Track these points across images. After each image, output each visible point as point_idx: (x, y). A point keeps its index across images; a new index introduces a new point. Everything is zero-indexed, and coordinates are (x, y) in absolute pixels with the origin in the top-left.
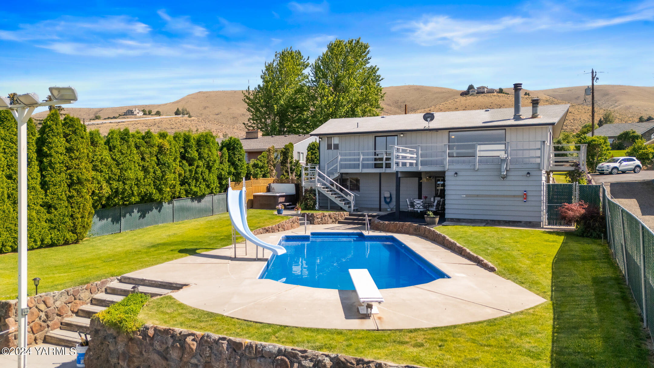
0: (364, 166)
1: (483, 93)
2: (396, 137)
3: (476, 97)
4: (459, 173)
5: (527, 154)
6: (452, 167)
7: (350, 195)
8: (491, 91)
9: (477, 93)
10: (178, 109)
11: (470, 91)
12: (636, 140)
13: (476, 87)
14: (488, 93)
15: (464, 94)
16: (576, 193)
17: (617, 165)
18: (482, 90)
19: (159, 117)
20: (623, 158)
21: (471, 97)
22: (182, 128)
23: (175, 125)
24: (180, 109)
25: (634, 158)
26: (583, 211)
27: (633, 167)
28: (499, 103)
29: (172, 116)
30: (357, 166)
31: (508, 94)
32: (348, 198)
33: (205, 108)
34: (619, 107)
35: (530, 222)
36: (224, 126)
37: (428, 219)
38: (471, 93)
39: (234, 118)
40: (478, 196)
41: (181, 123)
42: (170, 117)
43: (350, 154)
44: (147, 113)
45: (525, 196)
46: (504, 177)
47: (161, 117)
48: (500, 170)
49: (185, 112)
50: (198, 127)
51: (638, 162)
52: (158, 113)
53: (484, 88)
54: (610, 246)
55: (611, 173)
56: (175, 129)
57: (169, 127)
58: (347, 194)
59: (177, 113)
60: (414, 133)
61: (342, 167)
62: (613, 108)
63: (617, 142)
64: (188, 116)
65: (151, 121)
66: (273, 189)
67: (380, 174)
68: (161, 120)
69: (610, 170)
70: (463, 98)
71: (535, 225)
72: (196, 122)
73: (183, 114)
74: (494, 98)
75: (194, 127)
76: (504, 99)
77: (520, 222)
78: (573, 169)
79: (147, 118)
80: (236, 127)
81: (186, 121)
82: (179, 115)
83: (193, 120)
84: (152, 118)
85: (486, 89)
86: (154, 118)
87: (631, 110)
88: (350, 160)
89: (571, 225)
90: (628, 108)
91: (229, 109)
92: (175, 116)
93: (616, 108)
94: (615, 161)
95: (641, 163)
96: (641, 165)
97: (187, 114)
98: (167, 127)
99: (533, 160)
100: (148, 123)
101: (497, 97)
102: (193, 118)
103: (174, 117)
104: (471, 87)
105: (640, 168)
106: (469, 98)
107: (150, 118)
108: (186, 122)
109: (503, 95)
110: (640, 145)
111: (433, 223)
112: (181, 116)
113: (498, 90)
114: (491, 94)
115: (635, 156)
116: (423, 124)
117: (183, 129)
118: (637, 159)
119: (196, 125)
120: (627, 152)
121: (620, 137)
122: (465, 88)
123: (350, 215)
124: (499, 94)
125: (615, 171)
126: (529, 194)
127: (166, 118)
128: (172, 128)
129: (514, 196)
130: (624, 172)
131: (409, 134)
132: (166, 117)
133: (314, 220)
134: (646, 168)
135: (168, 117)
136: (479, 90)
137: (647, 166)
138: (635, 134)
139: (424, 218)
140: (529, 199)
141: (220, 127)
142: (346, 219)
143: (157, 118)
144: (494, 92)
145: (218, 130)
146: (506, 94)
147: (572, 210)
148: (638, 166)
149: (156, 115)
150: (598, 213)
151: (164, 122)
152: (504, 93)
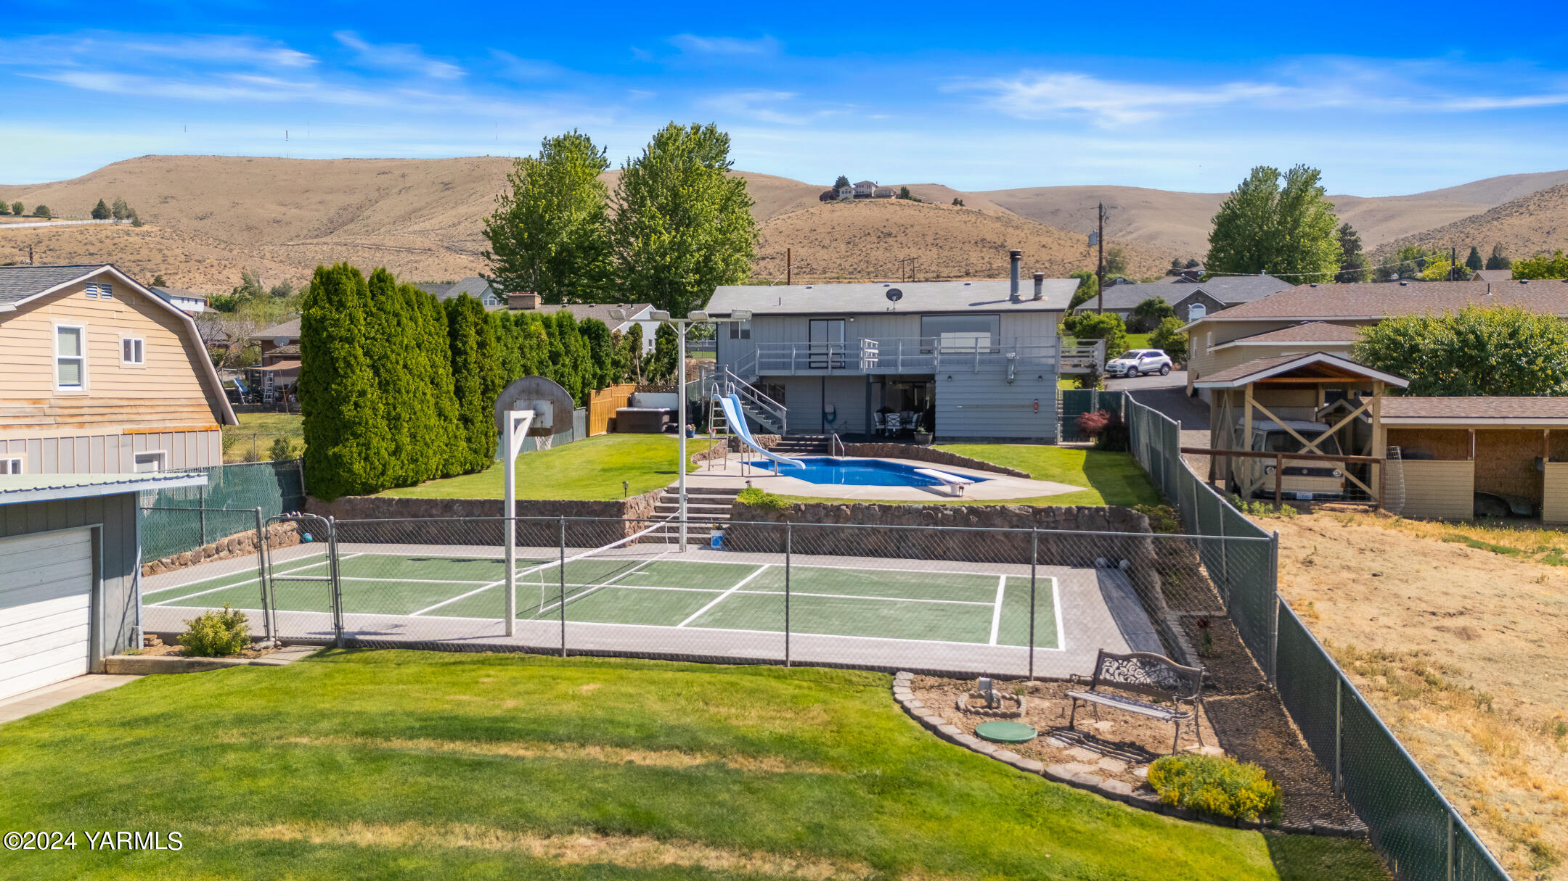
0: (798, 366)
1: (868, 196)
2: (842, 322)
3: (853, 205)
4: (955, 377)
5: (1035, 353)
6: (943, 369)
7: (780, 409)
8: (884, 194)
9: (857, 196)
10: (101, 204)
11: (841, 190)
12: (1163, 319)
13: (852, 182)
14: (879, 196)
15: (829, 196)
16: (1095, 402)
17: (1134, 362)
18: (866, 191)
19: (48, 224)
20: (1145, 351)
21: (842, 204)
22: (120, 255)
23: (99, 245)
24: (109, 205)
25: (1161, 351)
26: (1105, 422)
27: (1159, 366)
28: (902, 222)
29: (85, 222)
30: (786, 366)
31: (920, 201)
32: (778, 414)
33: (165, 200)
34: (1134, 236)
35: (1042, 439)
36: (235, 252)
37: (918, 437)
38: (842, 196)
39: (249, 228)
40: (977, 406)
41: (116, 241)
42: (80, 222)
43: (776, 348)
44: (11, 210)
45: (1036, 406)
46: (1011, 382)
47: (54, 222)
48: (1006, 372)
49: (124, 212)
50: (165, 252)
51: (1166, 358)
52: (42, 212)
53: (869, 185)
54: (1133, 455)
55: (1127, 376)
56: (101, 256)
57: (81, 250)
58: (776, 408)
59: (99, 213)
60: (869, 318)
61: (762, 366)
62: (1123, 236)
63: (1134, 318)
64: (131, 221)
65: (26, 232)
66: (639, 401)
67: (823, 377)
68: (55, 230)
69: (1125, 371)
70: (827, 207)
71: (1050, 441)
72: (158, 239)
73: (118, 216)
74: (891, 209)
75: (154, 251)
76: (912, 212)
77: (1030, 438)
78: (1088, 371)
79: (14, 226)
80: (268, 255)
81: (128, 235)
82: (105, 217)
83: (149, 234)
84: (27, 225)
85: (874, 189)
86: (33, 225)
87: (1158, 242)
88: (777, 356)
89: (1088, 441)
90: (1152, 237)
91: (235, 205)
92: (94, 221)
93: (1129, 237)
94: (1133, 356)
95: (1172, 359)
96: (1171, 363)
97: (128, 217)
98: (75, 248)
99: (1044, 361)
100: (19, 239)
101: (898, 208)
102: (146, 228)
103: (91, 225)
104: (842, 182)
105: (1170, 368)
106: (839, 206)
107: (21, 225)
108: (131, 239)
109: (910, 202)
110: (1170, 326)
111: (925, 442)
112: (111, 221)
113: (899, 192)
114: (886, 200)
115: (1161, 348)
116: (885, 305)
117: (124, 256)
118: (1166, 353)
119: (159, 247)
120: (1151, 339)
121: (1139, 310)
122: (830, 183)
123: (783, 439)
124: (901, 200)
125: (1133, 372)
126: (1040, 403)
127: (69, 227)
128: (91, 254)
129: (1023, 406)
130: (1145, 374)
131: (862, 318)
132: (70, 223)
133: (738, 446)
134: (1179, 367)
135: (74, 222)
136: (860, 190)
137: (1180, 363)
138: (1164, 305)
139: (913, 435)
140: (1041, 409)
141: (226, 253)
142: (779, 445)
143: (43, 224)
144: (889, 196)
145: (223, 262)
146: (915, 200)
147: (1093, 420)
148: (1166, 365)
149: (35, 215)
150: (1121, 422)
151: (66, 235)
152: (910, 199)
